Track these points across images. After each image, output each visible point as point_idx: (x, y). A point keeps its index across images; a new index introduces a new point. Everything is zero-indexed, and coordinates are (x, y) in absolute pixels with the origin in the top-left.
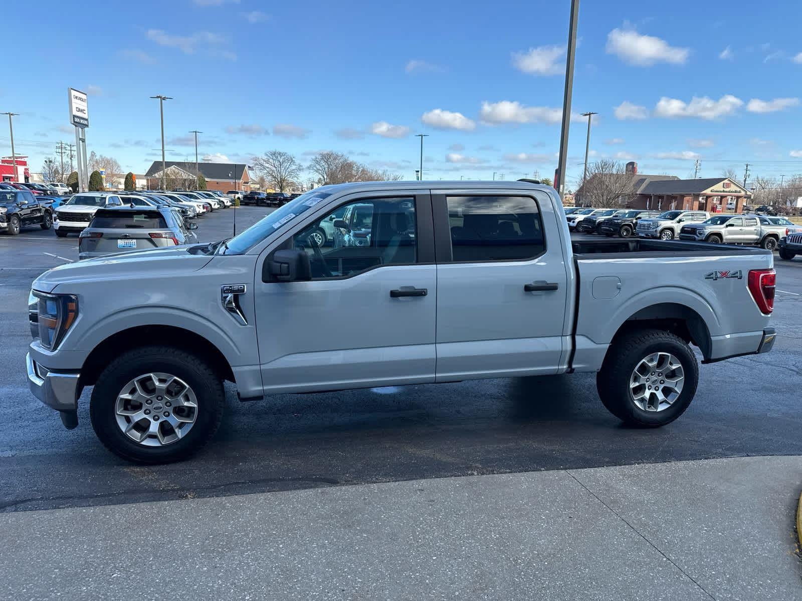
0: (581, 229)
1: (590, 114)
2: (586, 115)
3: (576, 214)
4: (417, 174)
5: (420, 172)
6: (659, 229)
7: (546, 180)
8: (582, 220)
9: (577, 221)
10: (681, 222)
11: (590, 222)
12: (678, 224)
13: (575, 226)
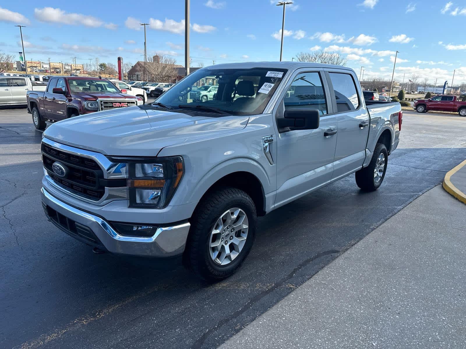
0: (153, 95)
1: (145, 25)
2: (143, 25)
3: (147, 86)
4: (21, 55)
5: (23, 53)
6: (201, 96)
7: (103, 64)
8: (154, 89)
9: (150, 90)
10: (210, 92)
11: (159, 91)
12: (209, 93)
13: (150, 93)
